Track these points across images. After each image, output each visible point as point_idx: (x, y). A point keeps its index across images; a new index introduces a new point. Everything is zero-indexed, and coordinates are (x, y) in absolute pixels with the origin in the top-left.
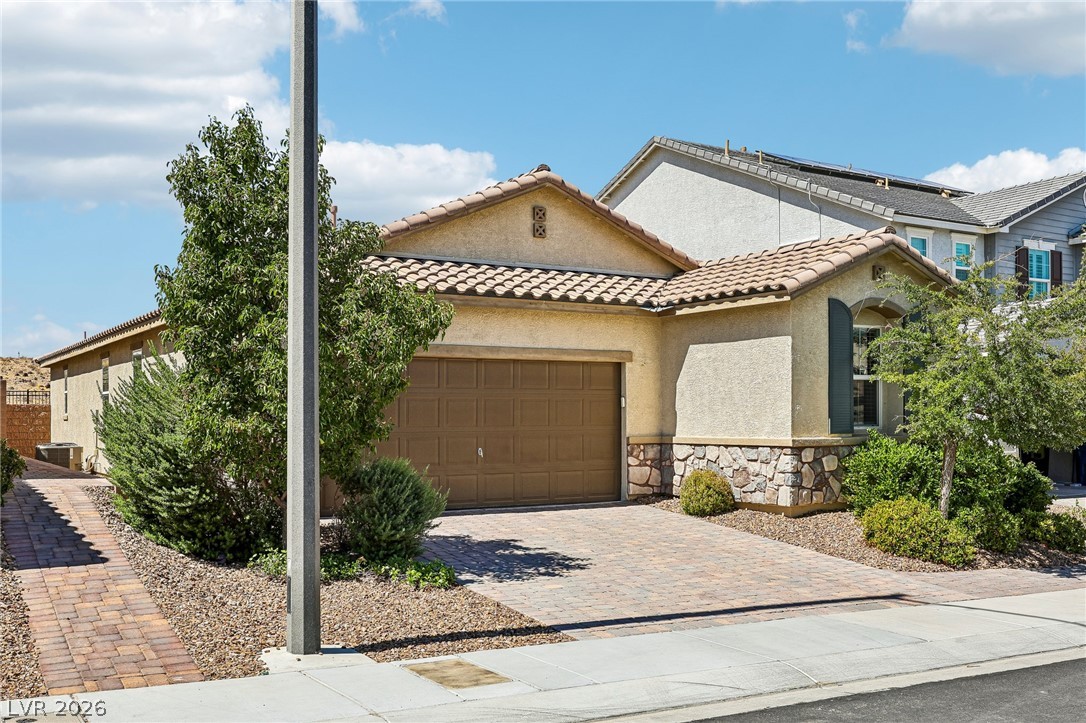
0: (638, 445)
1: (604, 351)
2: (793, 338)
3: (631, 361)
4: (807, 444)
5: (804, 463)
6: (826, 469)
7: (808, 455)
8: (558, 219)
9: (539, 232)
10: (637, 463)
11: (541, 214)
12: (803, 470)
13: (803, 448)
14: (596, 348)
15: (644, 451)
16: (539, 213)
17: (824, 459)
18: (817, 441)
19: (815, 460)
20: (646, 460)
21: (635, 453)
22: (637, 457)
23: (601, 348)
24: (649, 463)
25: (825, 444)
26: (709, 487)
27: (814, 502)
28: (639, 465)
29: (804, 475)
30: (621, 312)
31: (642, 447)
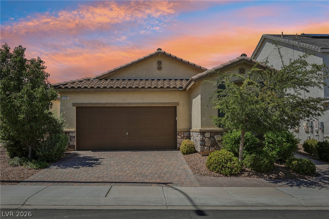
0: (181, 132)
1: (168, 103)
2: (201, 95)
3: (179, 106)
4: (207, 131)
5: (206, 138)
6: (216, 140)
7: (207, 135)
8: (165, 64)
9: (160, 68)
10: (180, 137)
11: (160, 63)
12: (205, 140)
13: (206, 132)
14: (165, 102)
15: (183, 134)
16: (159, 63)
17: (215, 136)
18: (211, 130)
19: (211, 136)
20: (184, 136)
21: (179, 135)
22: (181, 136)
23: (167, 102)
24: (185, 137)
25: (215, 131)
26: (185, 145)
27: (210, 151)
28: (181, 138)
29: (206, 141)
30: (171, 91)
31: (182, 133)
